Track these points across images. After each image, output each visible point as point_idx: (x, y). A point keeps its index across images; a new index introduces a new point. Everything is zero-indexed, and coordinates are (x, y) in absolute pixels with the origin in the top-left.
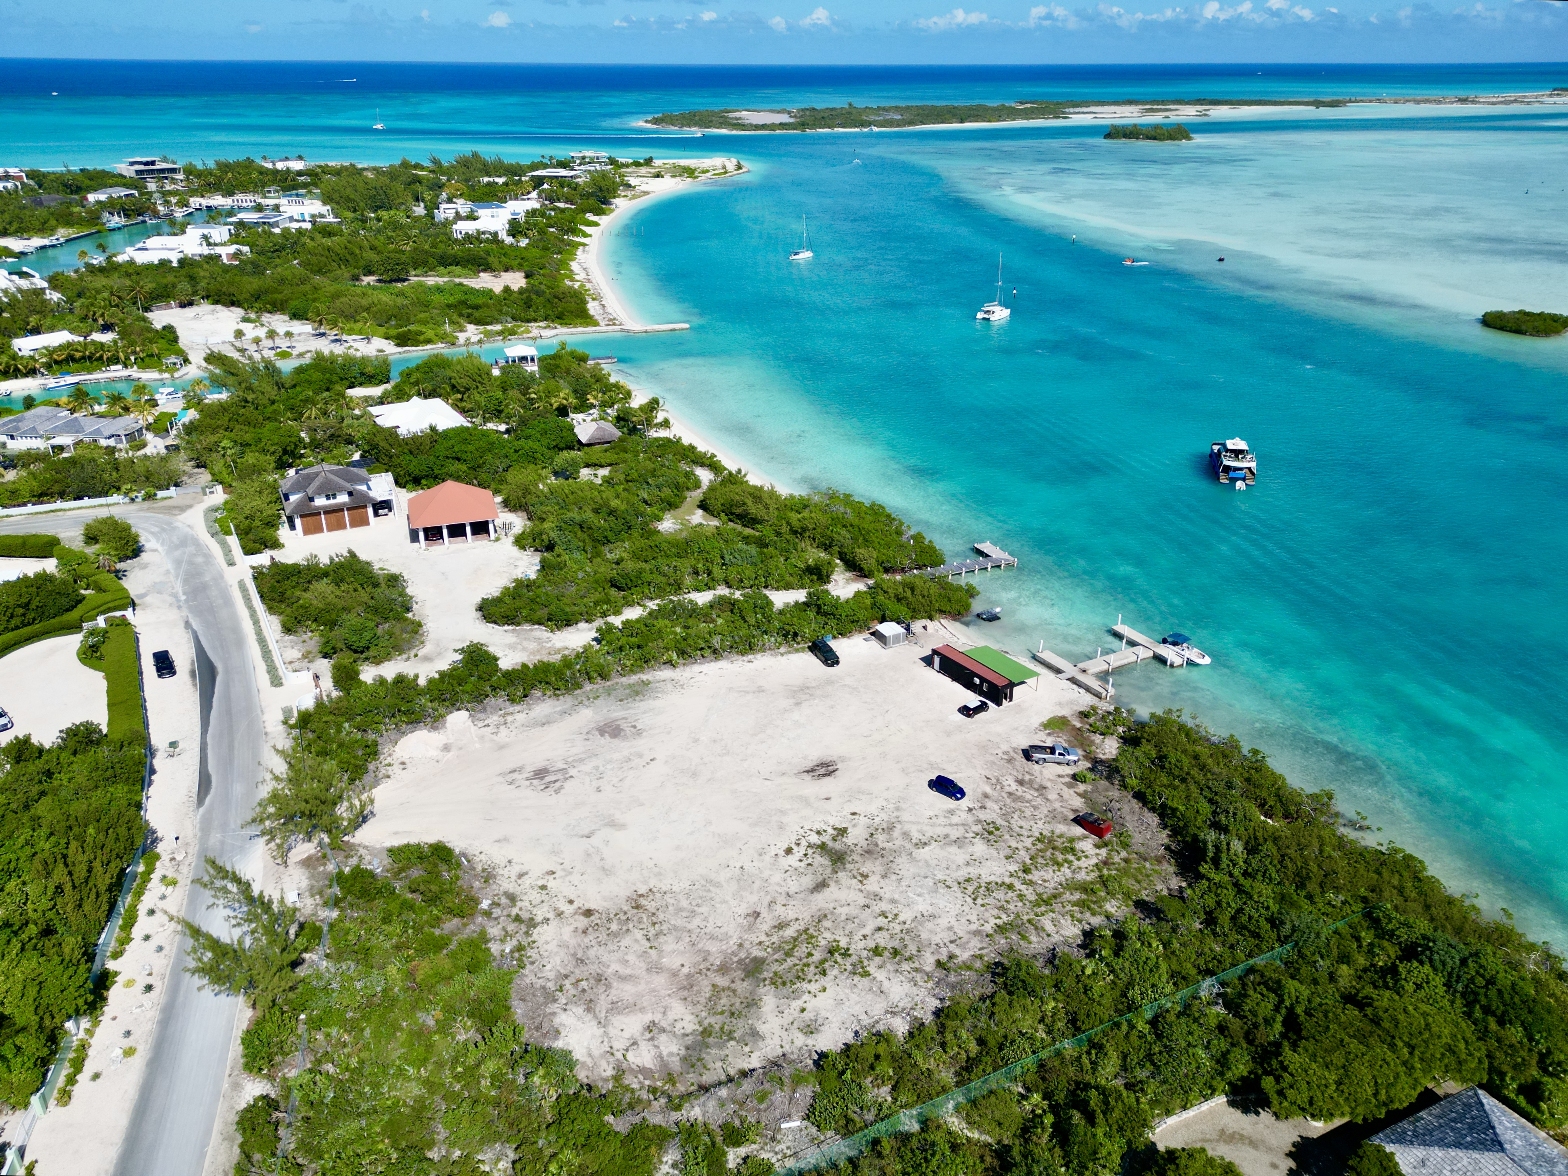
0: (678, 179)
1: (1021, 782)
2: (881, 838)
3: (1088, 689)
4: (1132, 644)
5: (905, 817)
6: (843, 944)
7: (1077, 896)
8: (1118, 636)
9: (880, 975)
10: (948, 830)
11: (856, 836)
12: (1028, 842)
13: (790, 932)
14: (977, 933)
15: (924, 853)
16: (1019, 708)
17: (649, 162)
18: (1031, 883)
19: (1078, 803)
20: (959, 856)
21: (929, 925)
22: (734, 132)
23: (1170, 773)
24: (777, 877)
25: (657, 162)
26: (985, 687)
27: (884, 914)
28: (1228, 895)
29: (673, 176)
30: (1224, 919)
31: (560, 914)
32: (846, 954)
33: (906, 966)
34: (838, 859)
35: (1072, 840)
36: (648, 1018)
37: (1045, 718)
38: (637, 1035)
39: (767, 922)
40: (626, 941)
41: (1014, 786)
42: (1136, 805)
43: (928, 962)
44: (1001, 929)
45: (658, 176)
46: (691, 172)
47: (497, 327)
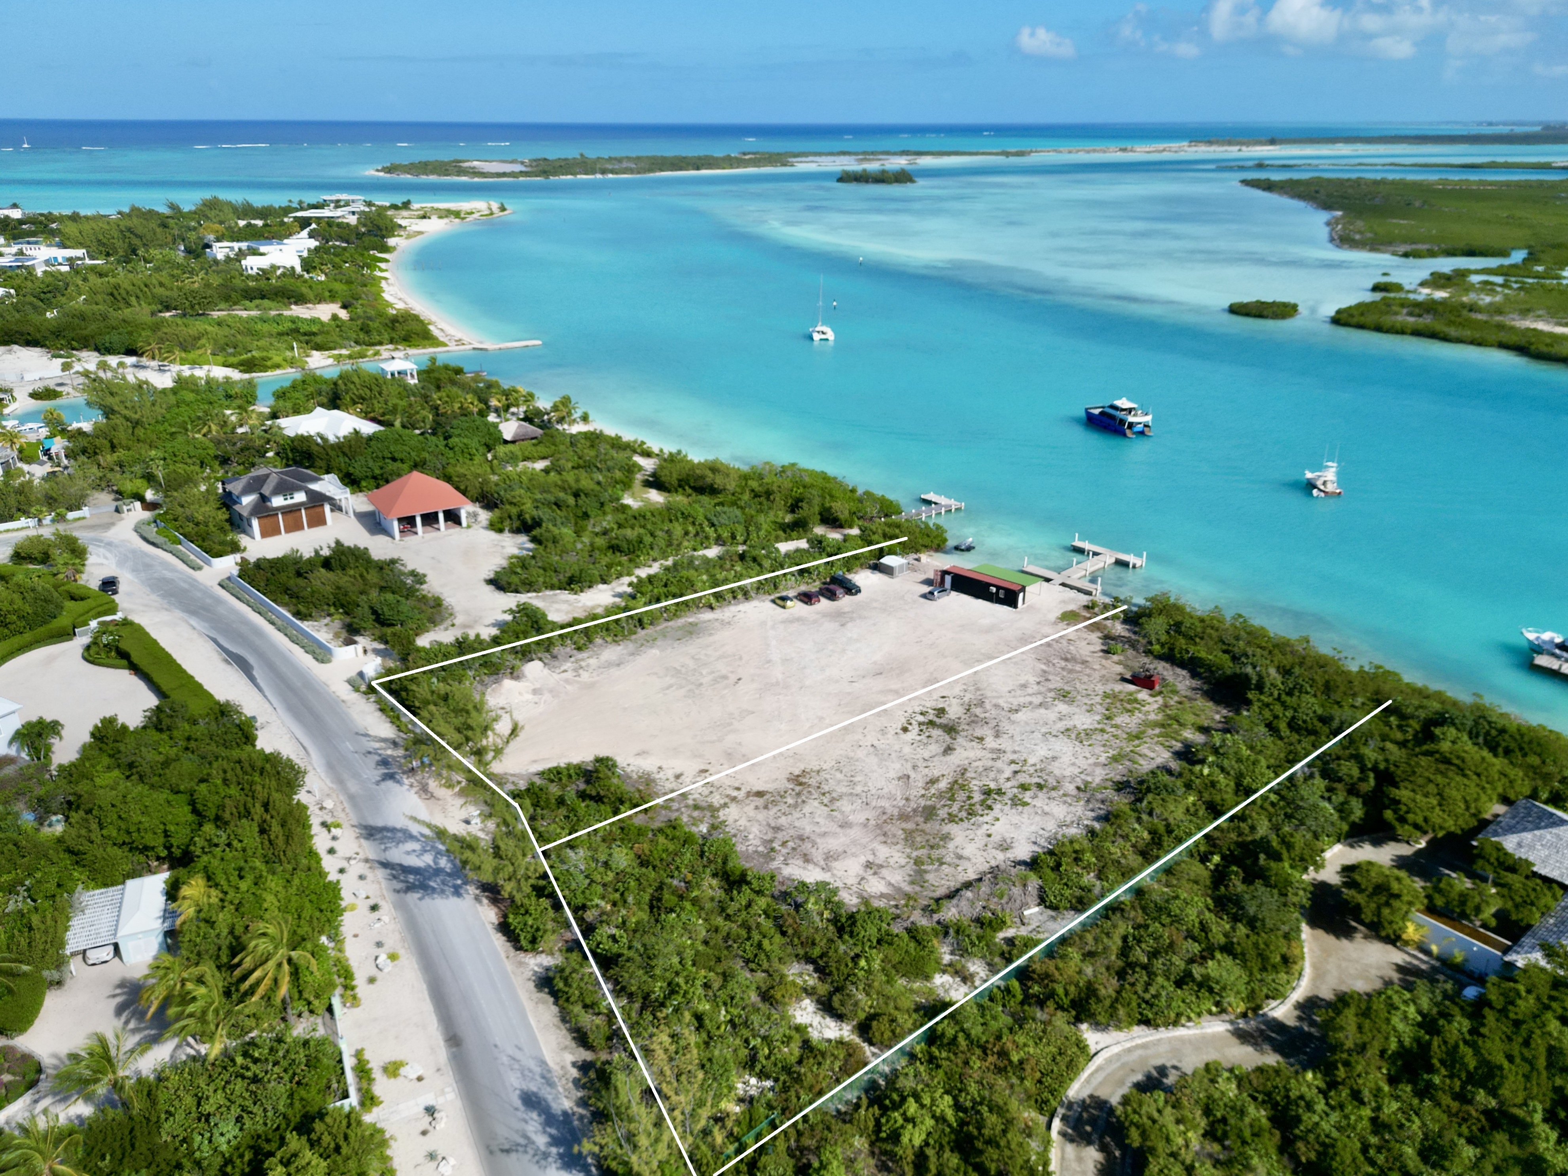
0: (446, 220)
1: (1066, 660)
2: (978, 711)
3: (1079, 590)
4: (1095, 554)
5: (989, 694)
6: (993, 786)
7: (1157, 731)
8: (1080, 551)
9: (1038, 802)
10: (1029, 699)
11: (954, 711)
12: (1098, 699)
13: (943, 785)
14: (1096, 764)
15: (1020, 716)
16: (1031, 608)
17: (406, 205)
18: (1116, 726)
19: (1119, 669)
20: (1050, 715)
21: (1056, 764)
22: (476, 180)
23: (1185, 636)
24: (907, 750)
25: (415, 206)
26: (1001, 595)
27: (1013, 762)
28: (1278, 709)
29: (440, 217)
30: (1283, 726)
31: (734, 799)
32: (1000, 792)
33: (1054, 794)
34: (951, 730)
35: (1131, 694)
36: (863, 859)
37: (1058, 613)
38: (861, 872)
39: (918, 779)
40: (807, 809)
41: (1063, 663)
42: (1167, 666)
43: (1070, 788)
44: (1115, 759)
45: (424, 217)
46: (457, 214)
47: (344, 352)
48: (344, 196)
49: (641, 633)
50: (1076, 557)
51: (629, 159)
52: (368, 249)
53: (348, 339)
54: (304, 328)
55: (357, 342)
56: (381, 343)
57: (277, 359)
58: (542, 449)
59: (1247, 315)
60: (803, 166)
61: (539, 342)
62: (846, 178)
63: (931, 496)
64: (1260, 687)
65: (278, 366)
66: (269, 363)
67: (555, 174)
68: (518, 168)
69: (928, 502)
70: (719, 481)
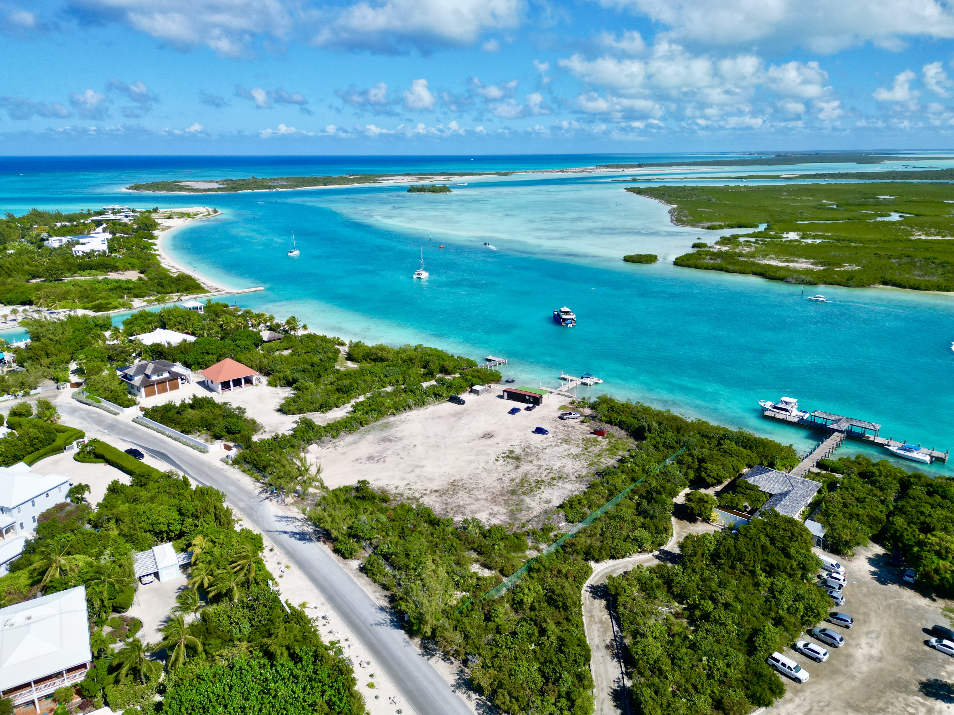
0: (182, 219)
1: (564, 426)
2: (528, 450)
3: (566, 396)
4: (572, 381)
5: (532, 442)
6: (539, 479)
7: (607, 452)
8: (565, 379)
9: (560, 484)
10: (550, 444)
11: (518, 451)
12: (580, 441)
13: (517, 481)
14: (583, 468)
15: (547, 451)
16: (546, 406)
17: (156, 210)
18: (590, 452)
19: (588, 429)
20: (561, 449)
21: (565, 469)
22: (192, 193)
23: (616, 412)
24: (499, 468)
25: (161, 211)
26: (531, 400)
27: (546, 469)
28: (658, 439)
29: (179, 218)
30: (660, 446)
31: (425, 494)
32: (542, 481)
33: (566, 480)
34: (517, 459)
35: (594, 438)
36: (488, 512)
37: (558, 407)
38: (488, 517)
39: (507, 480)
40: (459, 495)
41: (563, 428)
42: (609, 425)
43: (573, 478)
44: (590, 465)
45: (169, 218)
46: (188, 215)
47: (151, 298)
48: (117, 206)
49: (362, 428)
50: (563, 382)
51: (282, 179)
52: (142, 238)
53: (153, 291)
54: (124, 285)
55: (158, 293)
56: (172, 293)
57: (115, 303)
58: (285, 344)
59: (633, 262)
60: (387, 182)
61: (263, 288)
62: (412, 189)
63: (490, 357)
64: (650, 431)
65: (116, 308)
66: (111, 306)
67: (240, 189)
68: (216, 186)
69: (489, 360)
70: (385, 355)
